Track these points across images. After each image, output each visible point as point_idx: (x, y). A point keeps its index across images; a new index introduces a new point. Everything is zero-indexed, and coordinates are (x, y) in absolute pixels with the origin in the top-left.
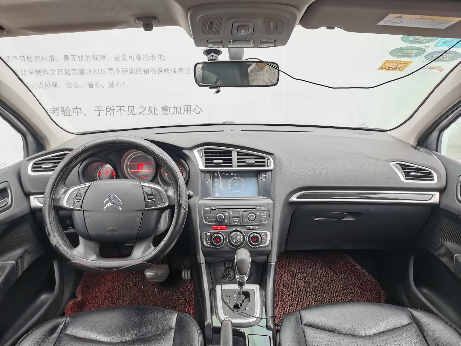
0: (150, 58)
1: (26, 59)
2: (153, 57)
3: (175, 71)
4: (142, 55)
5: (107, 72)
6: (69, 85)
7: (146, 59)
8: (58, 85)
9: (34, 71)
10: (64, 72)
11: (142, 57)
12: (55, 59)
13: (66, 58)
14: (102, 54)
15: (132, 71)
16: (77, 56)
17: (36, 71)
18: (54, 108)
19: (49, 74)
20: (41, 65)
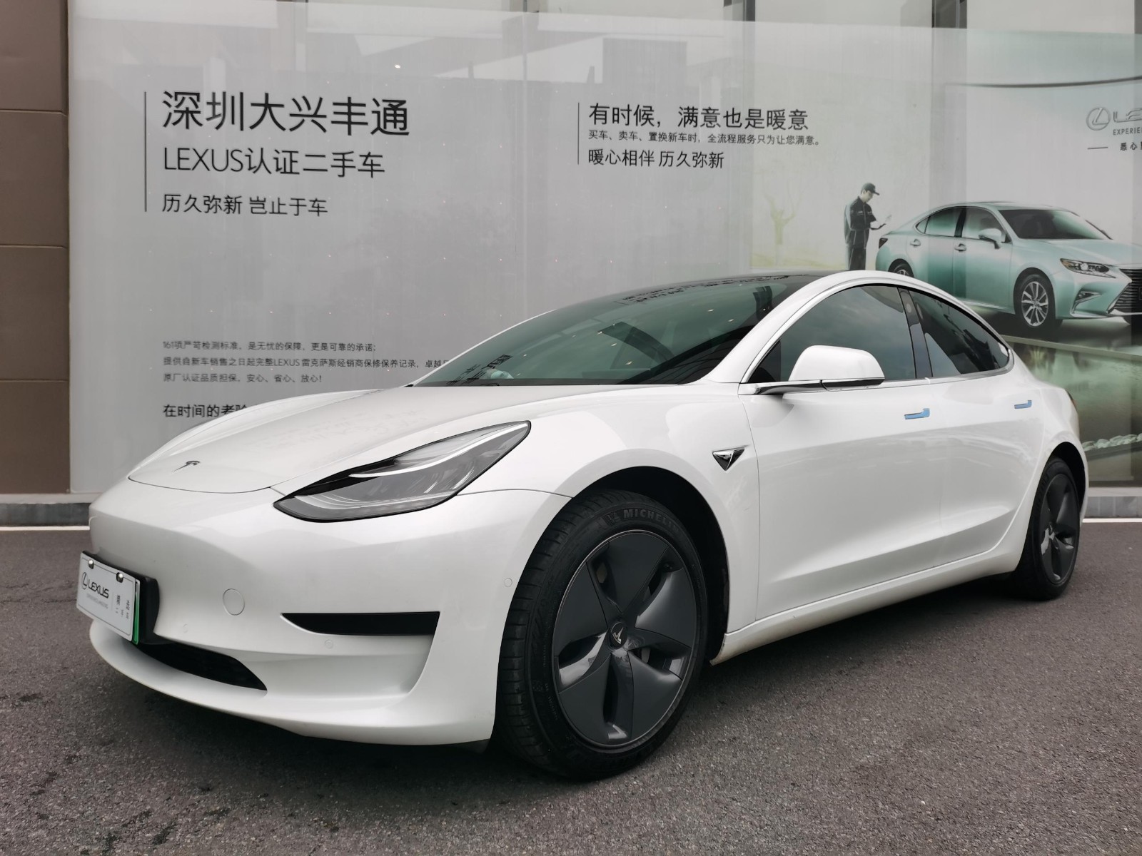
0: (356, 347)
1: (201, 345)
2: (360, 347)
3: (386, 364)
4: (347, 344)
5: (301, 363)
6: (250, 378)
7: (352, 349)
8: (237, 378)
9: (209, 361)
10: (246, 362)
11: (346, 346)
12: (238, 346)
13: (252, 346)
14: (297, 341)
15: (332, 362)
16: (266, 344)
17: (211, 361)
18: (227, 406)
19: (228, 364)
20: (219, 353)
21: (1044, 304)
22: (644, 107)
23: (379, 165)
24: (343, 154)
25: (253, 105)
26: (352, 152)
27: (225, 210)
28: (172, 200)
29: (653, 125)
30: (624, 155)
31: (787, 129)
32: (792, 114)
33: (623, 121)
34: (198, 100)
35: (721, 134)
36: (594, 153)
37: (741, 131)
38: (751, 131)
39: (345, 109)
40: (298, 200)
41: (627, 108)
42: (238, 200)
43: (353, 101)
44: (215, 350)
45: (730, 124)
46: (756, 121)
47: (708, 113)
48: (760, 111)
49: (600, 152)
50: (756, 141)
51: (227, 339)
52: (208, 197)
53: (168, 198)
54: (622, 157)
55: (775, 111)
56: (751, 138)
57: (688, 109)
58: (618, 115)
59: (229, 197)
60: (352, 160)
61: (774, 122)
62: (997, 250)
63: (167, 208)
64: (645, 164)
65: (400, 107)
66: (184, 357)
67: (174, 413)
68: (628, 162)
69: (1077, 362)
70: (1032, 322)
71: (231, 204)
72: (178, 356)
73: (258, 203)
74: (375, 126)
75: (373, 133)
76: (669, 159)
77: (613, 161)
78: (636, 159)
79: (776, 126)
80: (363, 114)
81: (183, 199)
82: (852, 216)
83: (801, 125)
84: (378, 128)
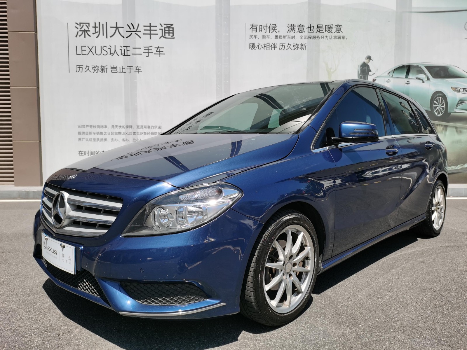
0: (154, 127)
1: (93, 127)
2: (156, 127)
4: (151, 126)
5: (132, 134)
6: (112, 140)
8: (107, 140)
9: (96, 133)
10: (111, 134)
11: (150, 127)
12: (107, 127)
13: (113, 127)
14: (131, 125)
15: (145, 133)
16: (118, 126)
17: (97, 133)
19: (103, 134)
20: (100, 130)
21: (443, 106)
22: (273, 24)
23: (163, 52)
24: (148, 47)
25: (111, 27)
26: (152, 46)
27: (101, 72)
28: (80, 68)
29: (277, 32)
30: (264, 45)
31: (334, 33)
32: (336, 26)
33: (264, 31)
34: (89, 26)
35: (305, 35)
36: (252, 45)
37: (314, 34)
38: (318, 34)
39: (148, 28)
40: (130, 67)
41: (265, 25)
42: (106, 67)
43: (151, 25)
44: (98, 129)
45: (309, 31)
46: (321, 30)
47: (300, 27)
48: (322, 25)
49: (254, 44)
50: (320, 38)
51: (103, 124)
52: (94, 66)
53: (78, 67)
54: (263, 46)
55: (328, 25)
56: (318, 37)
57: (292, 25)
58: (262, 28)
59: (102, 66)
60: (152, 50)
61: (328, 30)
62: (423, 83)
63: (78, 71)
64: (273, 49)
65: (171, 27)
66: (86, 131)
67: (83, 154)
68: (266, 48)
69: (457, 131)
70: (438, 114)
71: (103, 69)
72: (84, 131)
73: (114, 68)
74: (161, 35)
75: (160, 38)
76: (283, 47)
77: (260, 48)
78: (269, 47)
79: (329, 32)
80: (156, 30)
81: (84, 67)
82: (361, 70)
83: (340, 31)
84: (162, 36)
